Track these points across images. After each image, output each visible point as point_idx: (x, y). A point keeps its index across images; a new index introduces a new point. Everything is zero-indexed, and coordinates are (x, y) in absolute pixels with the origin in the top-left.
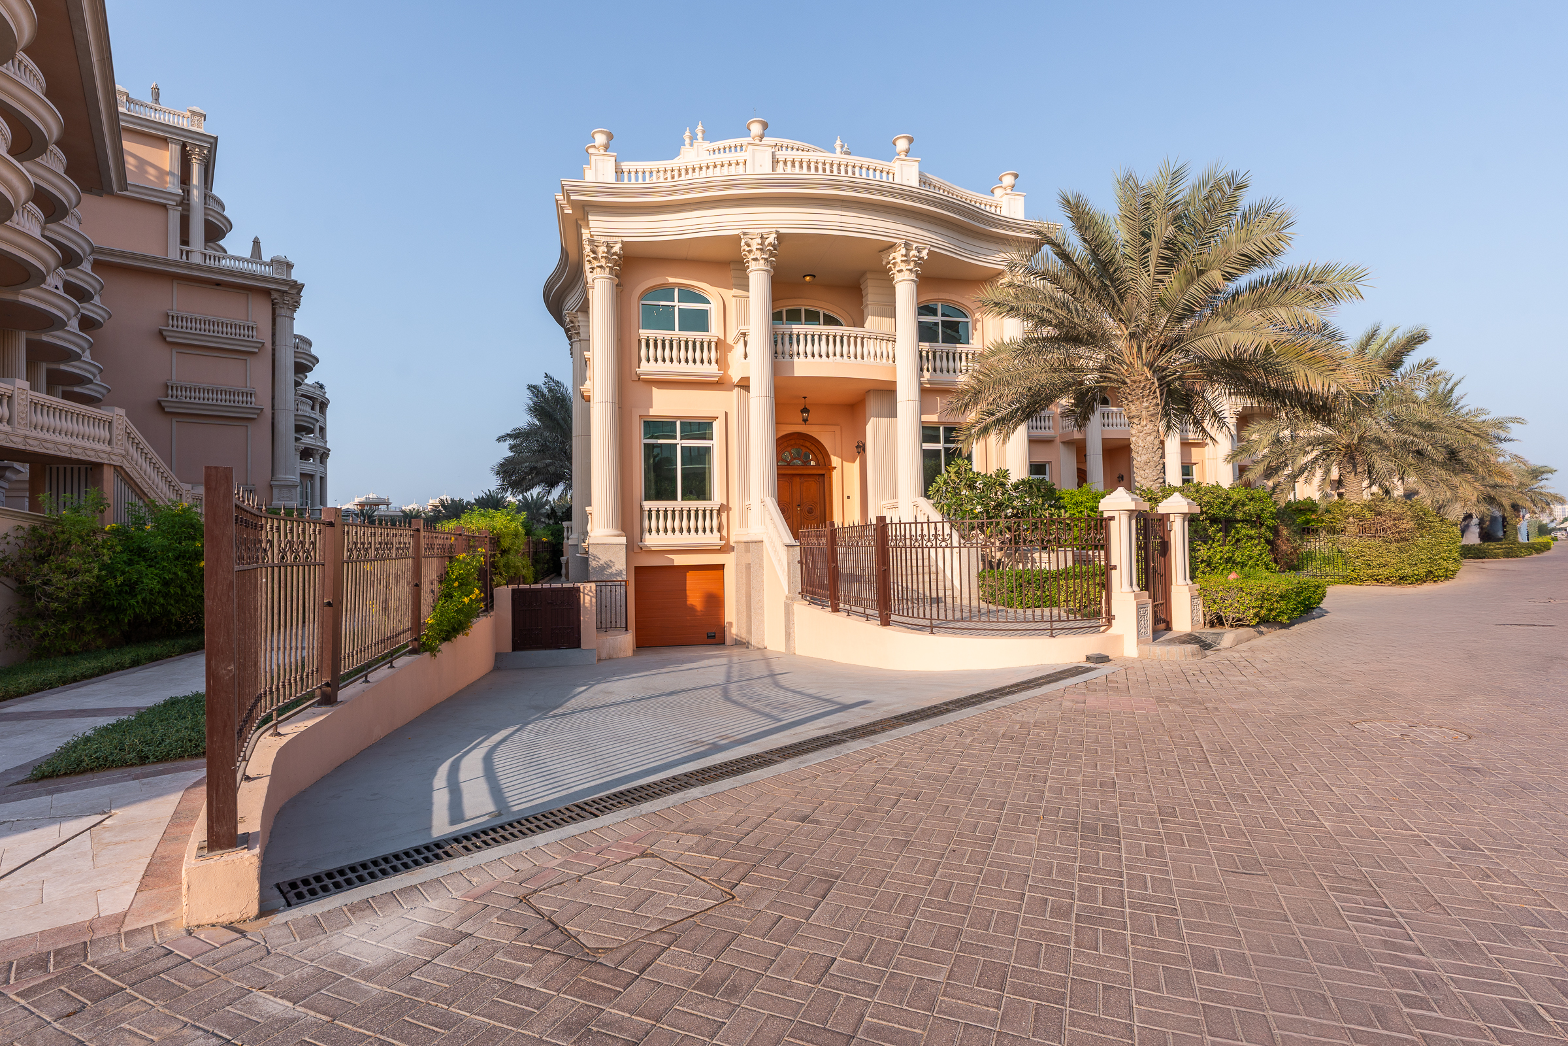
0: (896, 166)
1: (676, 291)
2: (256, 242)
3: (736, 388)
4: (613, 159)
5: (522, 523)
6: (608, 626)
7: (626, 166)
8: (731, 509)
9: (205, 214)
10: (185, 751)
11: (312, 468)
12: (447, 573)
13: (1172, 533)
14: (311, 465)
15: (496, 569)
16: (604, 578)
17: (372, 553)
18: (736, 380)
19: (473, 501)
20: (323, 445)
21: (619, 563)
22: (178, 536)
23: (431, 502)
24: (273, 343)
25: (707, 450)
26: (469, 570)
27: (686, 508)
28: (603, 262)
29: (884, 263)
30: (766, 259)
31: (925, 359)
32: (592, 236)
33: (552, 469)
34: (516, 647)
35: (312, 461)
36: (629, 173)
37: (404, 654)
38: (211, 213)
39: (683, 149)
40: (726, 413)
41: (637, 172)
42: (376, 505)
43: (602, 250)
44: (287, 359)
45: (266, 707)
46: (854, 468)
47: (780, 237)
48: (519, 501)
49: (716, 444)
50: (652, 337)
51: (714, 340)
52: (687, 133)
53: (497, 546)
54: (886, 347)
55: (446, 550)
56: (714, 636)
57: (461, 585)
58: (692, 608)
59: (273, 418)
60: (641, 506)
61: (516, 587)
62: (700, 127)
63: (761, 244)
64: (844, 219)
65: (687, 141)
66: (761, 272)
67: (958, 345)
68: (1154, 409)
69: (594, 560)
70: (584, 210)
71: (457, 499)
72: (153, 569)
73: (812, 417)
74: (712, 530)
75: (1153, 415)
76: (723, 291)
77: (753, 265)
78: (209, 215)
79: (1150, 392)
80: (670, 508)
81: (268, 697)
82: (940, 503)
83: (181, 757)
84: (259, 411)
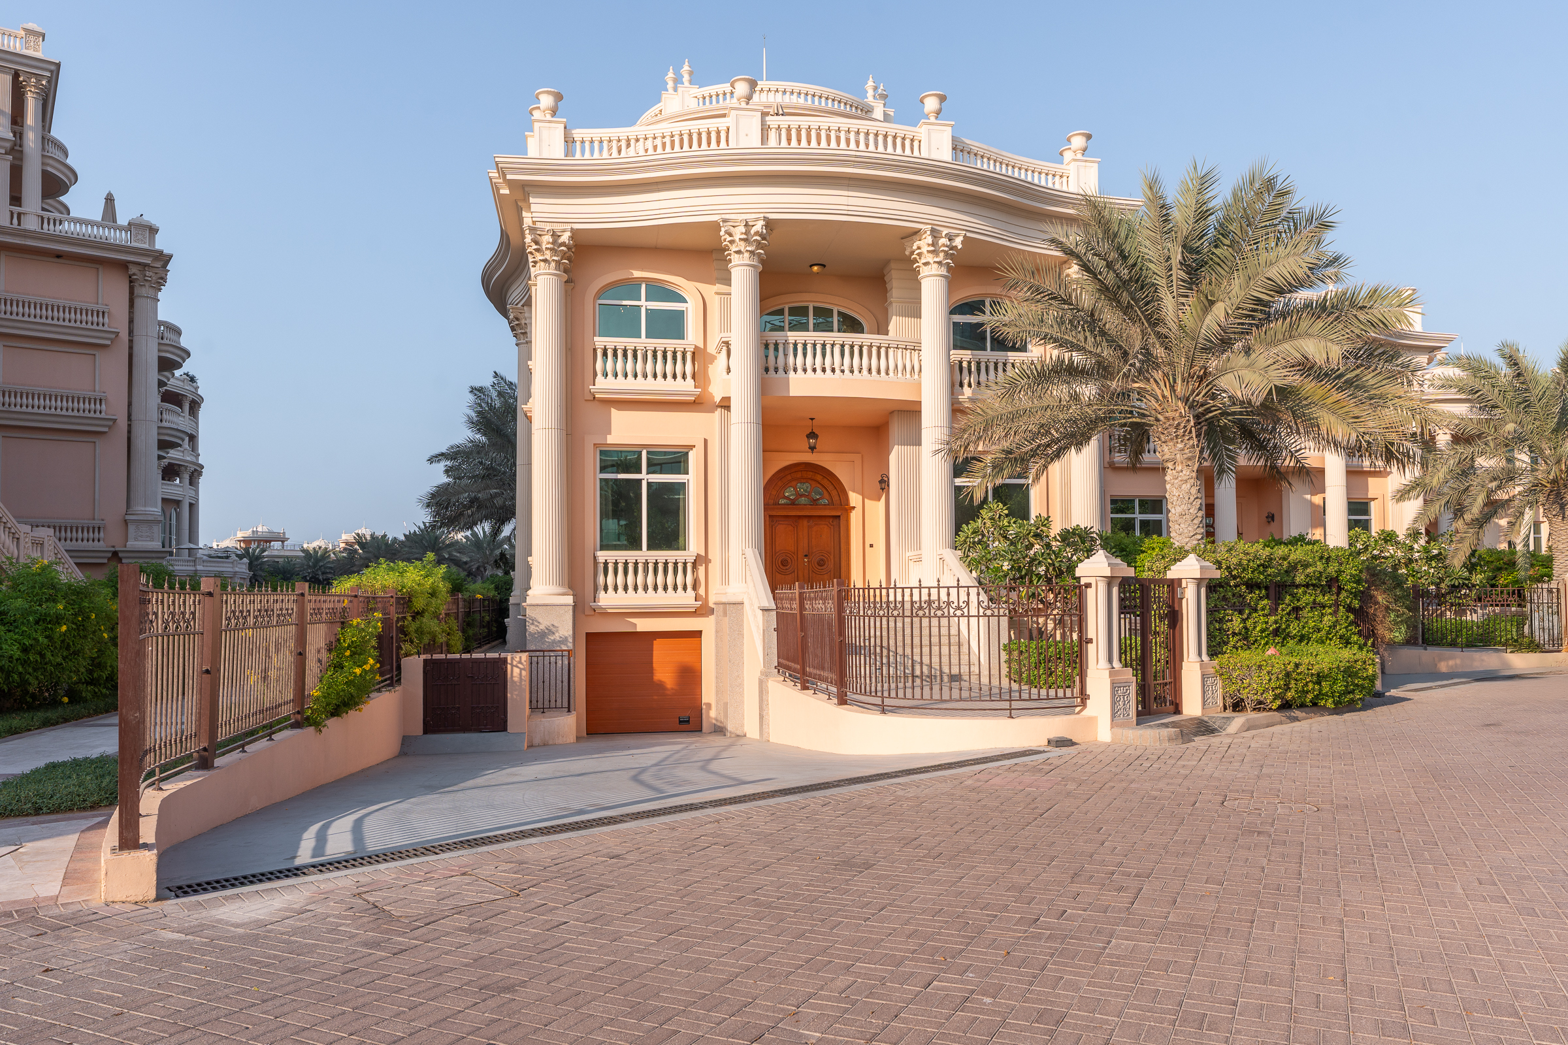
0: (922, 131)
1: (643, 286)
2: (110, 200)
3: (719, 409)
4: (562, 126)
5: (442, 577)
6: (546, 704)
7: (578, 134)
8: (710, 561)
9: (43, 164)
10: (74, 805)
11: (179, 491)
12: (339, 640)
13: (1184, 601)
14: (177, 488)
15: (406, 636)
16: (545, 647)
17: (251, 621)
18: (717, 399)
19: (402, 538)
20: (194, 459)
21: (564, 629)
22: (38, 597)
23: (344, 537)
24: (131, 332)
25: (682, 486)
26: (363, 638)
27: (652, 560)
28: (548, 255)
29: (907, 253)
30: (752, 252)
31: (965, 372)
32: (534, 222)
33: (498, 502)
34: (428, 729)
35: (178, 481)
36: (583, 142)
37: (286, 728)
38: (51, 162)
39: (664, 96)
40: (706, 441)
41: (592, 142)
42: (266, 541)
43: (546, 239)
44: (149, 354)
45: (150, 762)
46: (876, 508)
47: (770, 224)
48: (466, 537)
49: (692, 479)
50: (610, 346)
51: (690, 349)
52: (671, 74)
53: (408, 607)
54: (908, 359)
55: (338, 615)
56: (688, 721)
57: (353, 654)
58: (661, 686)
59: (129, 432)
60: (595, 557)
61: (428, 656)
62: (686, 67)
63: (745, 234)
64: (852, 201)
65: (670, 84)
66: (746, 268)
67: (1010, 354)
68: (1190, 452)
69: (533, 624)
70: (524, 191)
71: (379, 534)
72: (12, 634)
73: (820, 444)
74: (685, 588)
75: (1189, 459)
76: (702, 287)
77: (735, 259)
78: (48, 165)
79: (1185, 432)
80: (631, 561)
81: (152, 754)
82: (968, 556)
83: (71, 810)
84: (111, 423)
